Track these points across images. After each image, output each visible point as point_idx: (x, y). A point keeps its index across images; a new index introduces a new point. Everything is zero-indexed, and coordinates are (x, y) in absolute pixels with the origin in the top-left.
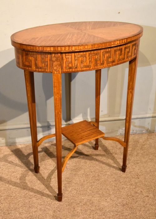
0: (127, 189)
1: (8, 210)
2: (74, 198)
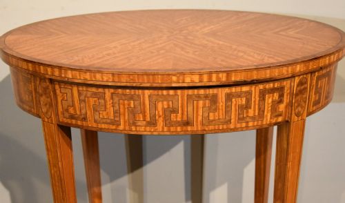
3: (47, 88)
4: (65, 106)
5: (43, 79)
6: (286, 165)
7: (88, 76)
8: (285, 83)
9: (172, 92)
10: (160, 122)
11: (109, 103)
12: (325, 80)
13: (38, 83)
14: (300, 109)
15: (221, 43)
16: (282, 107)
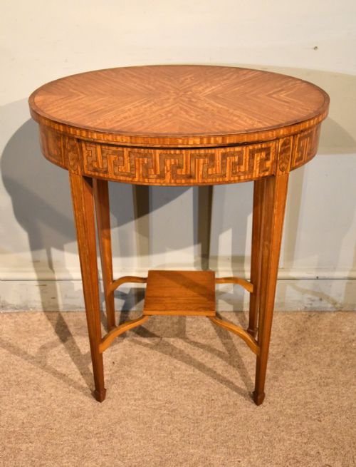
0: (288, 442)
1: (40, 458)
2: (174, 448)
3: (75, 145)
4: (90, 162)
5: (71, 138)
6: (273, 211)
7: (110, 138)
8: (271, 144)
9: (178, 152)
10: (168, 176)
11: (127, 159)
12: (307, 141)
13: (67, 141)
14: (284, 165)
15: (220, 106)
16: (268, 164)
